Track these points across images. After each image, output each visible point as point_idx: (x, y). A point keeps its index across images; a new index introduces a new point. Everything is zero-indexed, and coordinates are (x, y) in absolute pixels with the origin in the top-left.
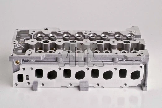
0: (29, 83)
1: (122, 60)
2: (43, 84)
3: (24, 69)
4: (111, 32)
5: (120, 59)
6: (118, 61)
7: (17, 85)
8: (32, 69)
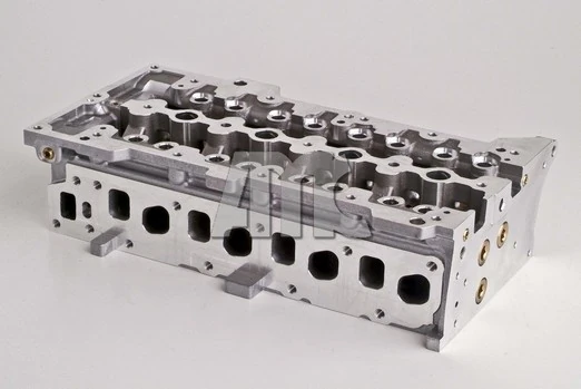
0: (92, 228)
2: (130, 243)
3: (77, 181)
4: (434, 135)
7: (57, 224)
8: (98, 186)
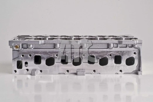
0: (27, 70)
1: (117, 47)
2: (41, 71)
3: (23, 56)
5: (114, 46)
6: (113, 48)
8: (30, 55)
